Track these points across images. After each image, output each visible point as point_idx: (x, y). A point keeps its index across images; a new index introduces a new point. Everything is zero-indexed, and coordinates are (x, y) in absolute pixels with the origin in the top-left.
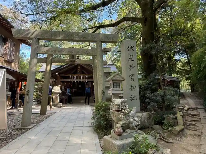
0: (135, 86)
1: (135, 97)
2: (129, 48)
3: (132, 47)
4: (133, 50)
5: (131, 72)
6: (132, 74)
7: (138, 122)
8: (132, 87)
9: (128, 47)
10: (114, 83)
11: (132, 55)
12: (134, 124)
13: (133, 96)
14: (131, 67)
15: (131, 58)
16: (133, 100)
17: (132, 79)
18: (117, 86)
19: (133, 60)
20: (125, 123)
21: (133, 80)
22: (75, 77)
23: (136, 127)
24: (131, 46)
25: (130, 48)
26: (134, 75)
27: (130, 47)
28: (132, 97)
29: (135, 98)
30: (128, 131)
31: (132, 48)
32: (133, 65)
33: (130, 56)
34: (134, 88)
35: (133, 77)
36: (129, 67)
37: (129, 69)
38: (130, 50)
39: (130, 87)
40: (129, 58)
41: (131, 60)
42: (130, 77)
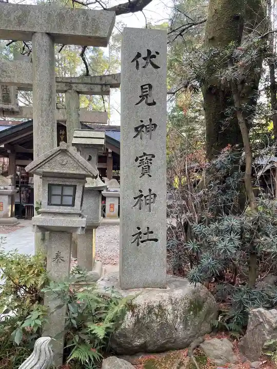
0: (155, 195)
1: (152, 232)
2: (138, 60)
3: (150, 56)
4: (156, 67)
5: (142, 145)
6: (145, 154)
8: (143, 198)
9: (139, 55)
10: (50, 186)
11: (150, 86)
13: (144, 230)
14: (144, 129)
15: (146, 96)
16: (142, 242)
17: (146, 171)
18: (62, 196)
19: (154, 103)
21: (146, 175)
24: (149, 52)
25: (145, 59)
26: (153, 156)
27: (144, 54)
28: (140, 233)
29: (151, 236)
31: (153, 60)
32: (151, 120)
33: (142, 87)
34: (148, 202)
35: (147, 165)
36: (136, 129)
37: (136, 133)
38: (144, 67)
39: (135, 198)
40: (140, 93)
41: (144, 101)
42: (139, 161)
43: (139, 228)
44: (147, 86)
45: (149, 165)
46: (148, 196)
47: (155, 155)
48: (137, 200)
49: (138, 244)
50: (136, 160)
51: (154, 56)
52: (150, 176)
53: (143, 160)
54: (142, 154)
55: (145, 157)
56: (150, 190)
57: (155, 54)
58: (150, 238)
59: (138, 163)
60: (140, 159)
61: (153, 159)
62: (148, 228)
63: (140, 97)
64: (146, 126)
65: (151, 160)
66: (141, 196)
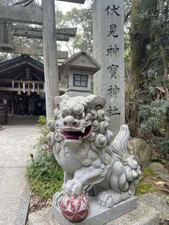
0: (119, 89)
1: (117, 110)
2: (108, 10)
3: (115, 9)
4: (118, 15)
5: (112, 60)
6: (113, 65)
7: (136, 169)
8: (112, 90)
9: (109, 7)
10: (74, 75)
11: (115, 26)
13: (113, 108)
14: (112, 50)
15: (113, 31)
16: (112, 115)
17: (114, 75)
18: (81, 81)
19: (117, 36)
21: (114, 77)
22: (24, 85)
23: (130, 182)
24: (114, 6)
25: (112, 10)
26: (117, 66)
27: (112, 7)
28: (111, 110)
29: (117, 112)
30: (104, 199)
32: (116, 45)
33: (111, 26)
34: (115, 92)
35: (114, 71)
36: (108, 50)
37: (108, 53)
38: (111, 14)
39: (108, 90)
40: (110, 30)
41: (112, 34)
42: (109, 69)
43: (110, 107)
44: (114, 26)
45: (115, 71)
46: (115, 89)
47: (119, 66)
48: (109, 91)
49: (110, 116)
50: (108, 68)
51: (117, 9)
52: (116, 78)
53: (112, 68)
54: (111, 65)
55: (113, 67)
56: (116, 86)
57: (117, 7)
58: (116, 113)
59: (109, 70)
60: (110, 68)
61: (117, 68)
62: (115, 107)
63: (110, 32)
64: (113, 49)
65: (116, 68)
66: (111, 89)
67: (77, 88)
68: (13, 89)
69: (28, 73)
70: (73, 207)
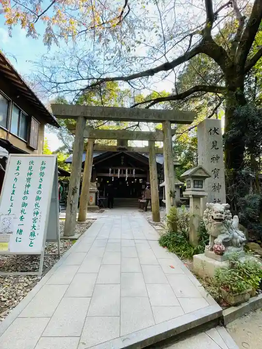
0: (221, 186)
4: (217, 134)
5: (214, 165)
6: (215, 169)
7: (244, 237)
9: (211, 130)
10: (194, 181)
12: (238, 241)
13: (217, 200)
14: (215, 159)
15: (215, 145)
17: (216, 176)
18: (198, 184)
19: (218, 149)
20: (227, 238)
21: (217, 178)
23: (241, 244)
24: (215, 128)
25: (213, 131)
26: (219, 170)
27: (213, 129)
28: (215, 202)
32: (217, 155)
33: (213, 142)
34: (218, 188)
35: (216, 173)
37: (212, 160)
38: (213, 134)
39: (212, 187)
40: (212, 145)
43: (215, 199)
44: (215, 142)
45: (218, 173)
46: (218, 186)
50: (212, 171)
51: (217, 130)
53: (215, 171)
56: (218, 184)
59: (213, 173)
62: (219, 199)
66: (215, 186)
67: (196, 189)
68: (110, 175)
69: (122, 160)
70: (220, 248)
